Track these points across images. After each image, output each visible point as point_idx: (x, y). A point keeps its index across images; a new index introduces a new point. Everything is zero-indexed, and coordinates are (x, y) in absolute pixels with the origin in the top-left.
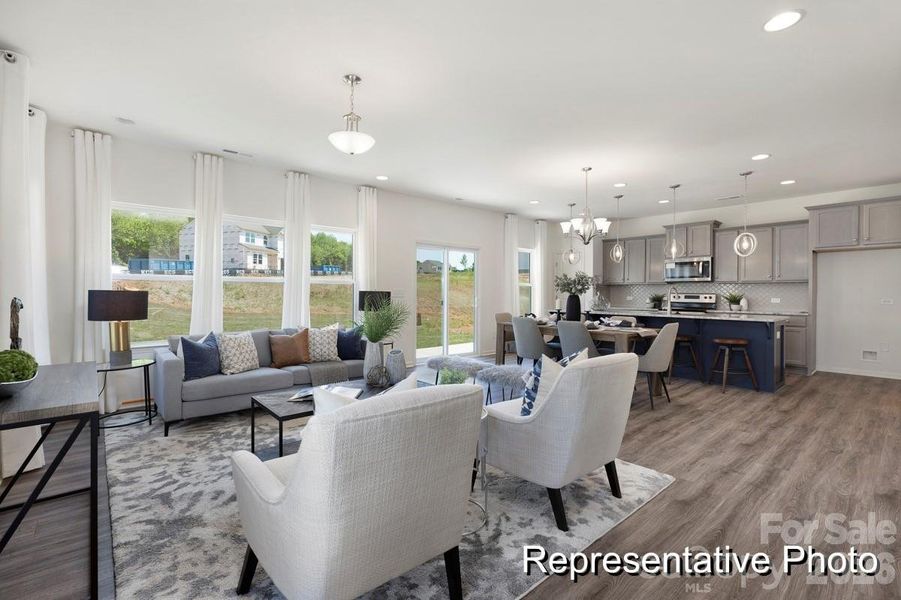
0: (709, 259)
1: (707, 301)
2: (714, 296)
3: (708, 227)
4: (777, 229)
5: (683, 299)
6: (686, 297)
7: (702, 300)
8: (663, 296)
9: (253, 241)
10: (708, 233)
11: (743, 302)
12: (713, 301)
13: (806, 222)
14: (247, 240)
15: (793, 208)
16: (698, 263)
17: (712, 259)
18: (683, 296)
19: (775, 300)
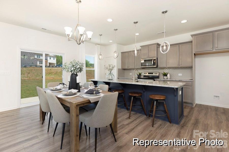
0: (156, 58)
1: (156, 75)
2: (158, 73)
3: (155, 45)
4: (180, 45)
5: (147, 74)
6: (149, 73)
7: (154, 75)
8: (141, 73)
9: (40, 57)
10: (156, 48)
11: (168, 75)
12: (158, 75)
13: (191, 42)
14: (38, 57)
15: (186, 37)
16: (152, 60)
17: (157, 58)
18: (147, 73)
19: (180, 75)
